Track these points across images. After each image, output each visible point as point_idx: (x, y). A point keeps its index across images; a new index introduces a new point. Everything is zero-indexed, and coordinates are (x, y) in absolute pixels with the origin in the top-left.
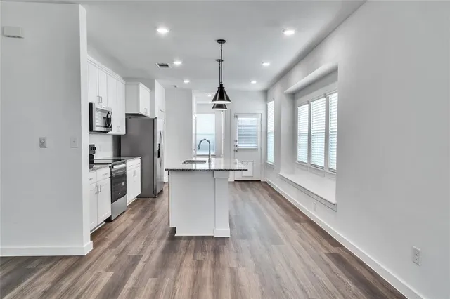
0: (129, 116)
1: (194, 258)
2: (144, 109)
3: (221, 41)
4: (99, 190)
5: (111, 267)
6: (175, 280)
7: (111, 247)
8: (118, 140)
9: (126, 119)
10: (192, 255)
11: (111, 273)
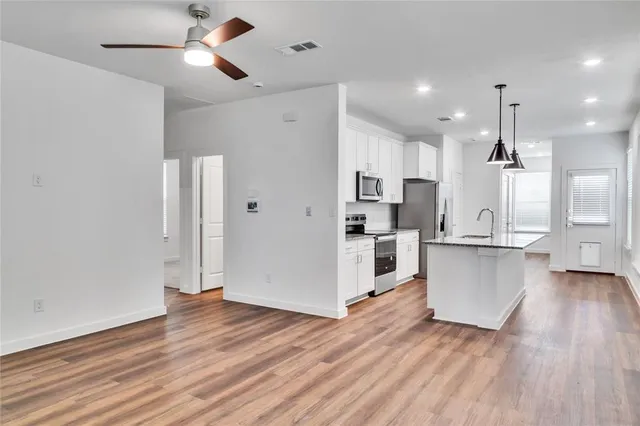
0: (408, 181)
1: (438, 340)
2: (425, 171)
3: (500, 87)
4: (359, 260)
5: (355, 332)
6: (407, 351)
7: (363, 317)
8: (395, 209)
9: (404, 185)
10: (438, 338)
11: (352, 336)
